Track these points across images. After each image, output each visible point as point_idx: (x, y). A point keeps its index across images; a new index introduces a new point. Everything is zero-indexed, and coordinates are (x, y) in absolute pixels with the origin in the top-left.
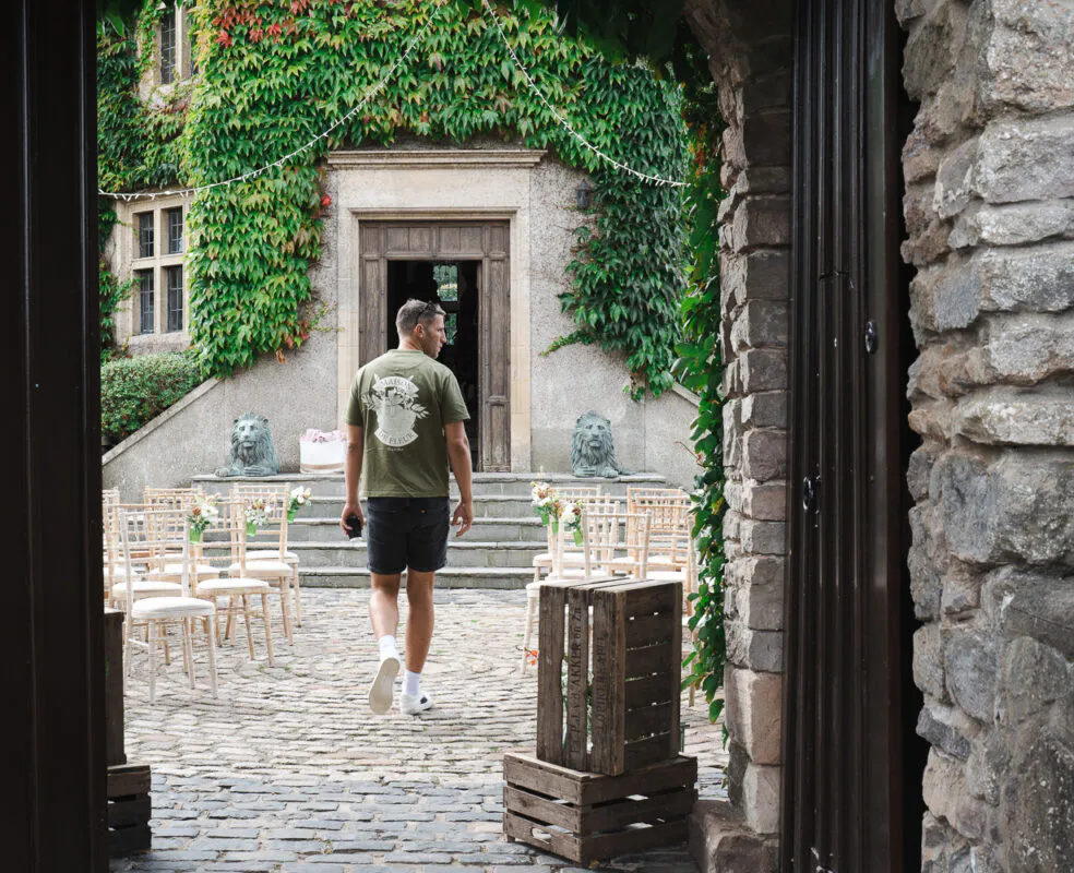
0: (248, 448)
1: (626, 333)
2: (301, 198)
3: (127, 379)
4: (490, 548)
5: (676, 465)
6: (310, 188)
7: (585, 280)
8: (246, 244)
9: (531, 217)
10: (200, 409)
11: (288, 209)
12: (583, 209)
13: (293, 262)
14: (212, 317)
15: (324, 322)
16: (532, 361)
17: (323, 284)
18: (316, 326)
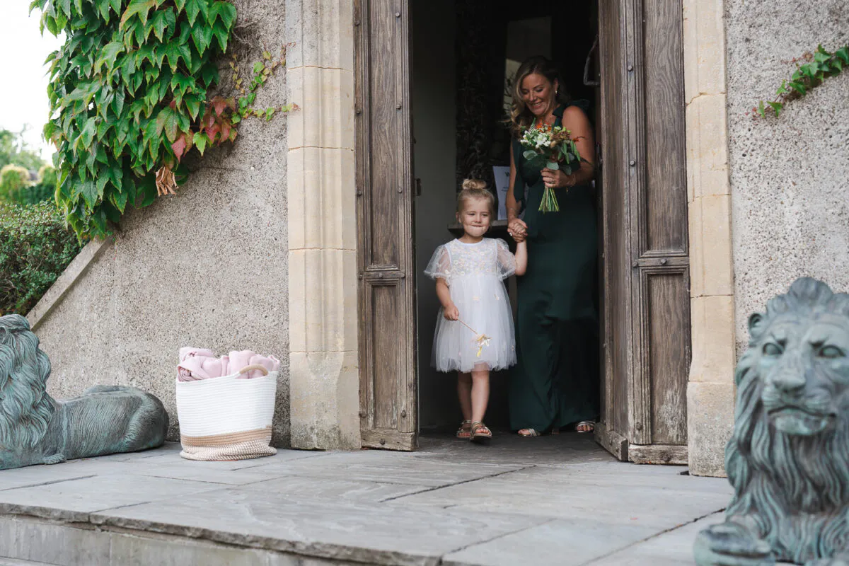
15: (265, 98)
16: (733, 139)
17: (263, 11)
18: (251, 109)
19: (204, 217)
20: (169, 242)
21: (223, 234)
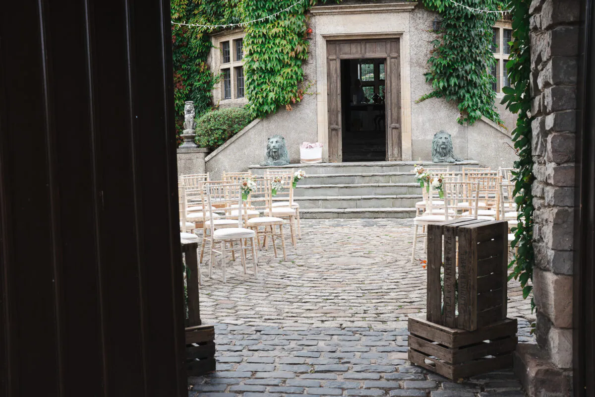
0: (275, 152)
1: (458, 91)
2: (297, 30)
3: (217, 120)
4: (393, 198)
5: (483, 156)
6: (301, 25)
7: (437, 67)
8: (271, 53)
9: (410, 36)
10: (252, 134)
11: (291, 35)
12: (436, 31)
13: (294, 61)
14: (256, 89)
15: (311, 90)
16: (412, 107)
17: (310, 72)
18: (306, 92)
19: (292, 115)
21: (298, 118)
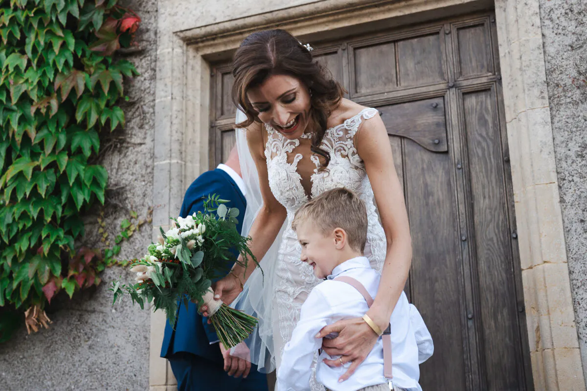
15: (130, 250)
16: (576, 300)
17: (131, 177)
18: (115, 259)
19: (61, 354)
20: (20, 378)
21: (79, 369)
